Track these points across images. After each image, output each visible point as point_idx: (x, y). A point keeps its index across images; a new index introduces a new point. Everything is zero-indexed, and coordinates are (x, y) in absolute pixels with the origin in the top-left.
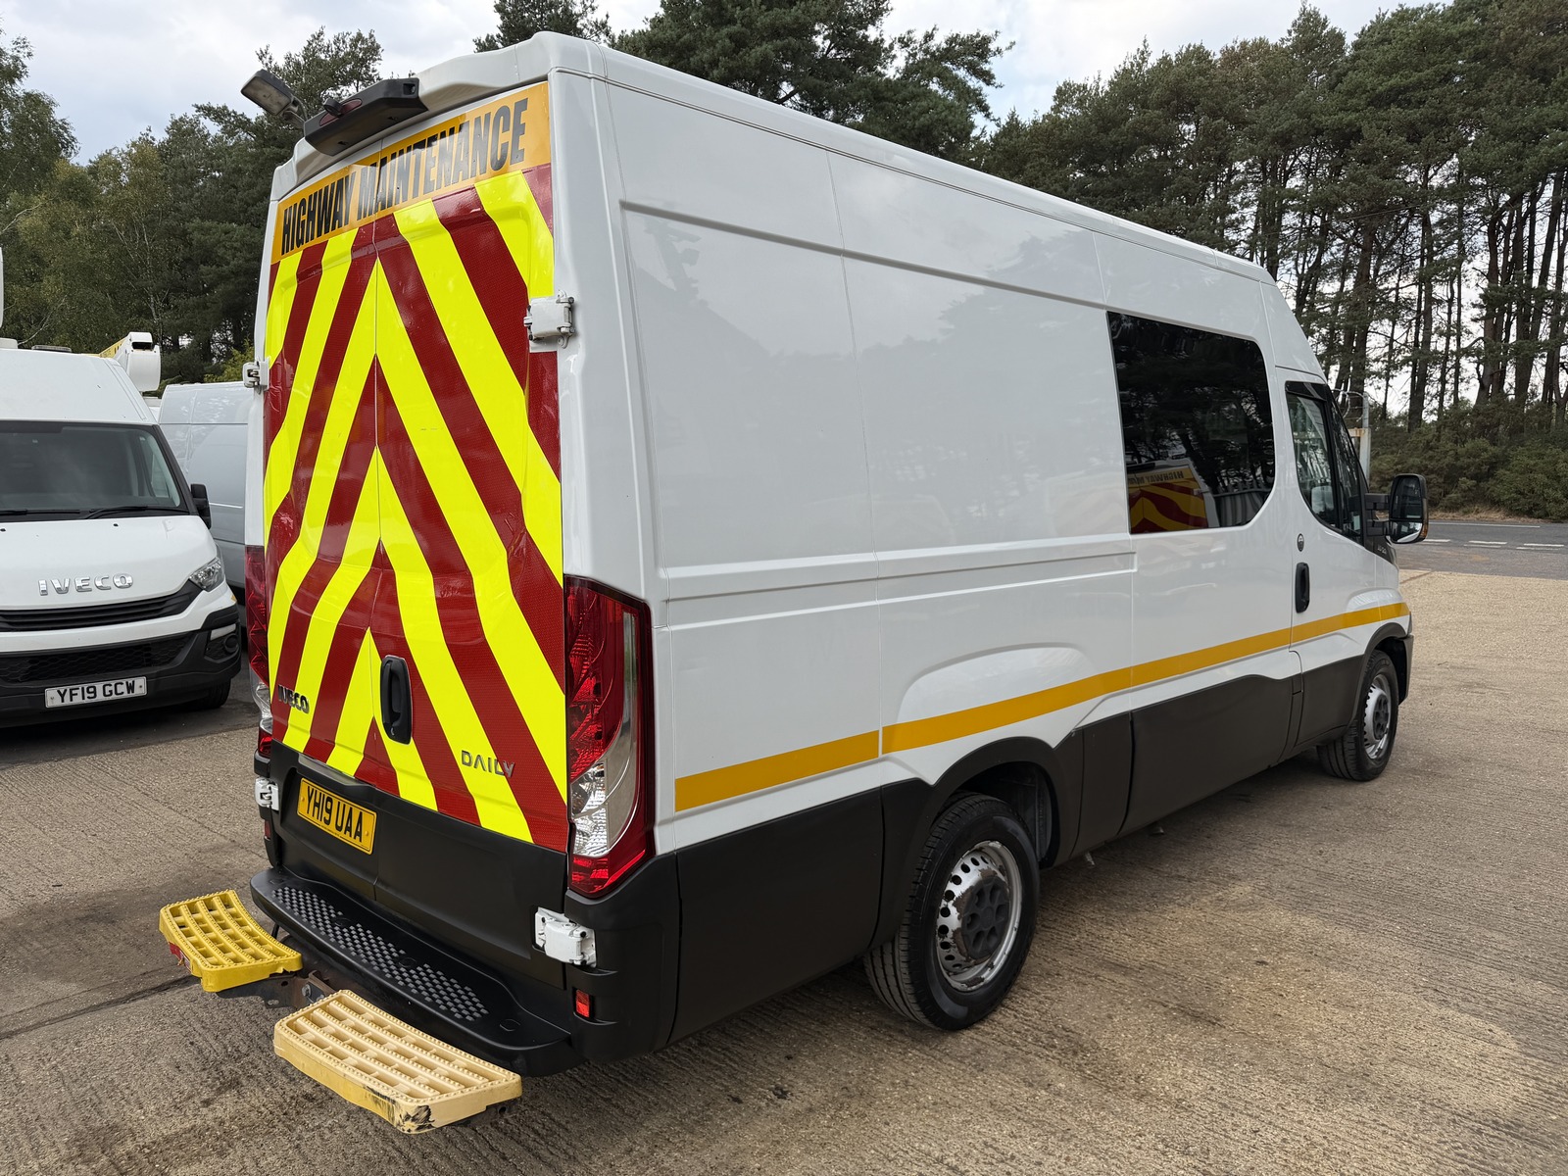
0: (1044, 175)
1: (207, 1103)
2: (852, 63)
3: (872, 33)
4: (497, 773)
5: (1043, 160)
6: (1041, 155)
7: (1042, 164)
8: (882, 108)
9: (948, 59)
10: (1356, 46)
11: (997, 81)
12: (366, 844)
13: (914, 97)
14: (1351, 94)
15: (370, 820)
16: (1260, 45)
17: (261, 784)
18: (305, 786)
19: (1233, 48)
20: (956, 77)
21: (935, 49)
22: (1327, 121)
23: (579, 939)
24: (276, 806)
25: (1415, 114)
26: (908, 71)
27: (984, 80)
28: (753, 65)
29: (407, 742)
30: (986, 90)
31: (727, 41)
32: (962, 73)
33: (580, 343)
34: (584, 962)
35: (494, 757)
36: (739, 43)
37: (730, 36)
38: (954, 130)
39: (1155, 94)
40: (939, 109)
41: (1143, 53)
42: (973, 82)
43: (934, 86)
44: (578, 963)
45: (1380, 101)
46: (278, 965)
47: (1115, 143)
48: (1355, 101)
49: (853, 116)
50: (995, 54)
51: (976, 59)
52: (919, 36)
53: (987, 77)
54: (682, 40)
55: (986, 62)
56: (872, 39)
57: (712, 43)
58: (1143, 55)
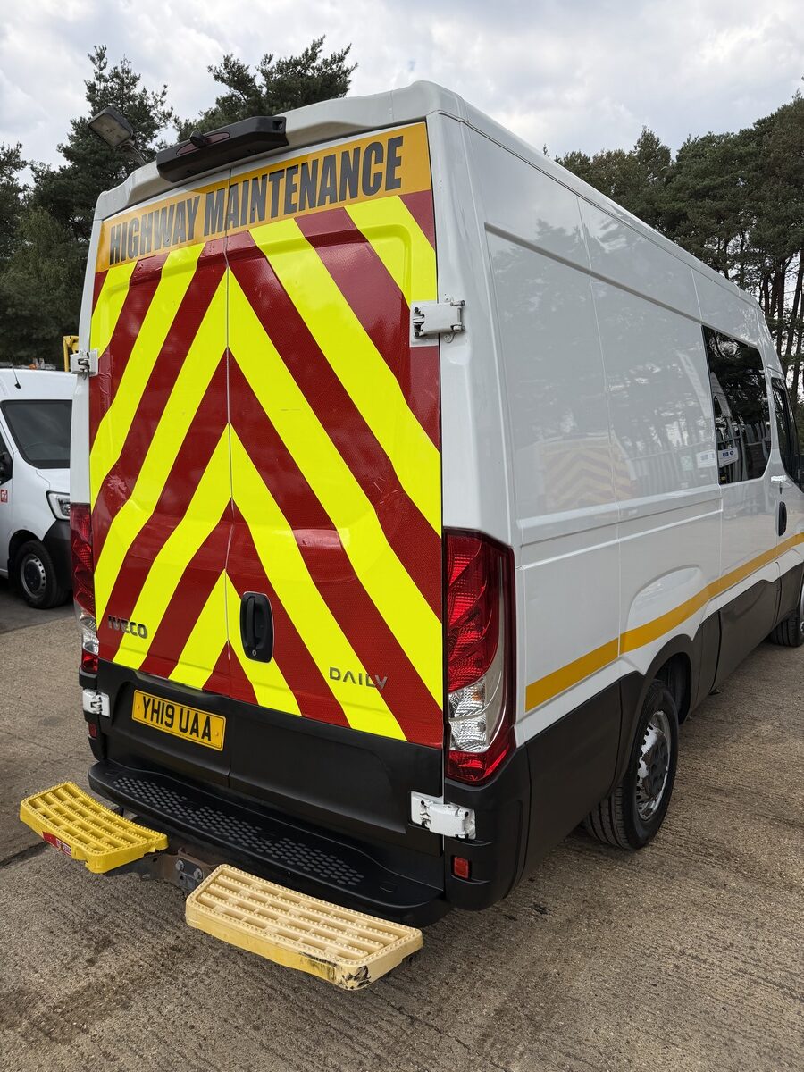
1: (91, 962)
4: (368, 685)
12: (217, 741)
15: (218, 724)
17: (88, 696)
18: (139, 697)
23: (464, 818)
24: (106, 712)
29: (267, 660)
33: (467, 337)
34: (467, 836)
35: (365, 673)
44: (463, 837)
46: (151, 845)
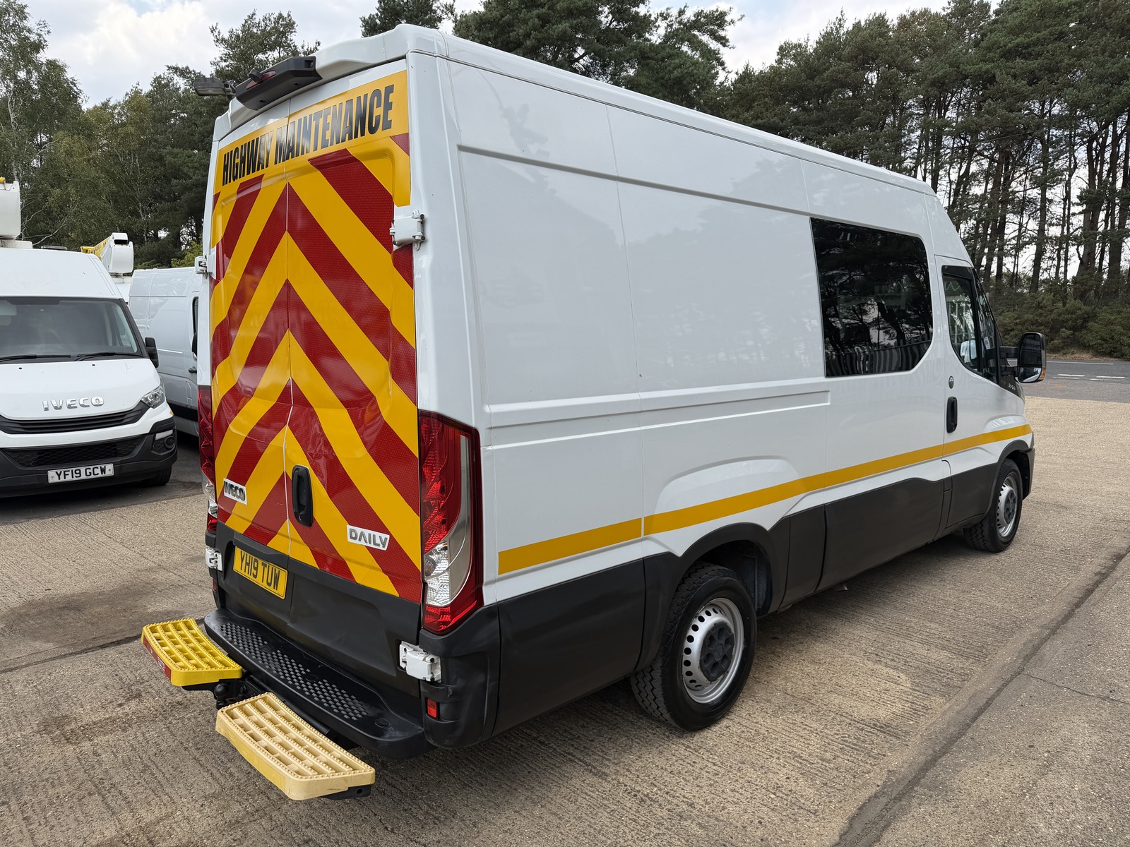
0: (767, 110)
2: (628, 32)
3: (642, 10)
5: (766, 99)
6: (765, 96)
7: (766, 102)
8: (647, 65)
9: (696, 28)
10: (997, 12)
11: (731, 44)
13: (670, 56)
14: (989, 49)
16: (925, 13)
19: (905, 16)
20: (701, 41)
21: (686, 21)
22: (971, 69)
25: (1033, 64)
26: (667, 37)
27: (721, 43)
28: (555, 37)
30: (723, 50)
31: (536, 20)
32: (705, 38)
36: (545, 21)
37: (538, 17)
38: (698, 80)
39: (848, 50)
40: (687, 66)
41: (840, 20)
42: (714, 45)
43: (685, 48)
45: (1009, 54)
47: (819, 87)
48: (992, 54)
49: (626, 71)
50: (730, 24)
51: (716, 28)
52: (674, 12)
53: (723, 41)
54: (504, 19)
55: (723, 30)
56: (642, 14)
57: (525, 22)
58: (840, 22)
